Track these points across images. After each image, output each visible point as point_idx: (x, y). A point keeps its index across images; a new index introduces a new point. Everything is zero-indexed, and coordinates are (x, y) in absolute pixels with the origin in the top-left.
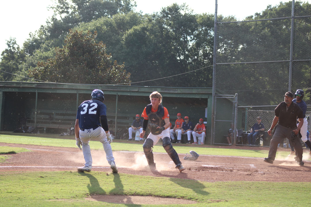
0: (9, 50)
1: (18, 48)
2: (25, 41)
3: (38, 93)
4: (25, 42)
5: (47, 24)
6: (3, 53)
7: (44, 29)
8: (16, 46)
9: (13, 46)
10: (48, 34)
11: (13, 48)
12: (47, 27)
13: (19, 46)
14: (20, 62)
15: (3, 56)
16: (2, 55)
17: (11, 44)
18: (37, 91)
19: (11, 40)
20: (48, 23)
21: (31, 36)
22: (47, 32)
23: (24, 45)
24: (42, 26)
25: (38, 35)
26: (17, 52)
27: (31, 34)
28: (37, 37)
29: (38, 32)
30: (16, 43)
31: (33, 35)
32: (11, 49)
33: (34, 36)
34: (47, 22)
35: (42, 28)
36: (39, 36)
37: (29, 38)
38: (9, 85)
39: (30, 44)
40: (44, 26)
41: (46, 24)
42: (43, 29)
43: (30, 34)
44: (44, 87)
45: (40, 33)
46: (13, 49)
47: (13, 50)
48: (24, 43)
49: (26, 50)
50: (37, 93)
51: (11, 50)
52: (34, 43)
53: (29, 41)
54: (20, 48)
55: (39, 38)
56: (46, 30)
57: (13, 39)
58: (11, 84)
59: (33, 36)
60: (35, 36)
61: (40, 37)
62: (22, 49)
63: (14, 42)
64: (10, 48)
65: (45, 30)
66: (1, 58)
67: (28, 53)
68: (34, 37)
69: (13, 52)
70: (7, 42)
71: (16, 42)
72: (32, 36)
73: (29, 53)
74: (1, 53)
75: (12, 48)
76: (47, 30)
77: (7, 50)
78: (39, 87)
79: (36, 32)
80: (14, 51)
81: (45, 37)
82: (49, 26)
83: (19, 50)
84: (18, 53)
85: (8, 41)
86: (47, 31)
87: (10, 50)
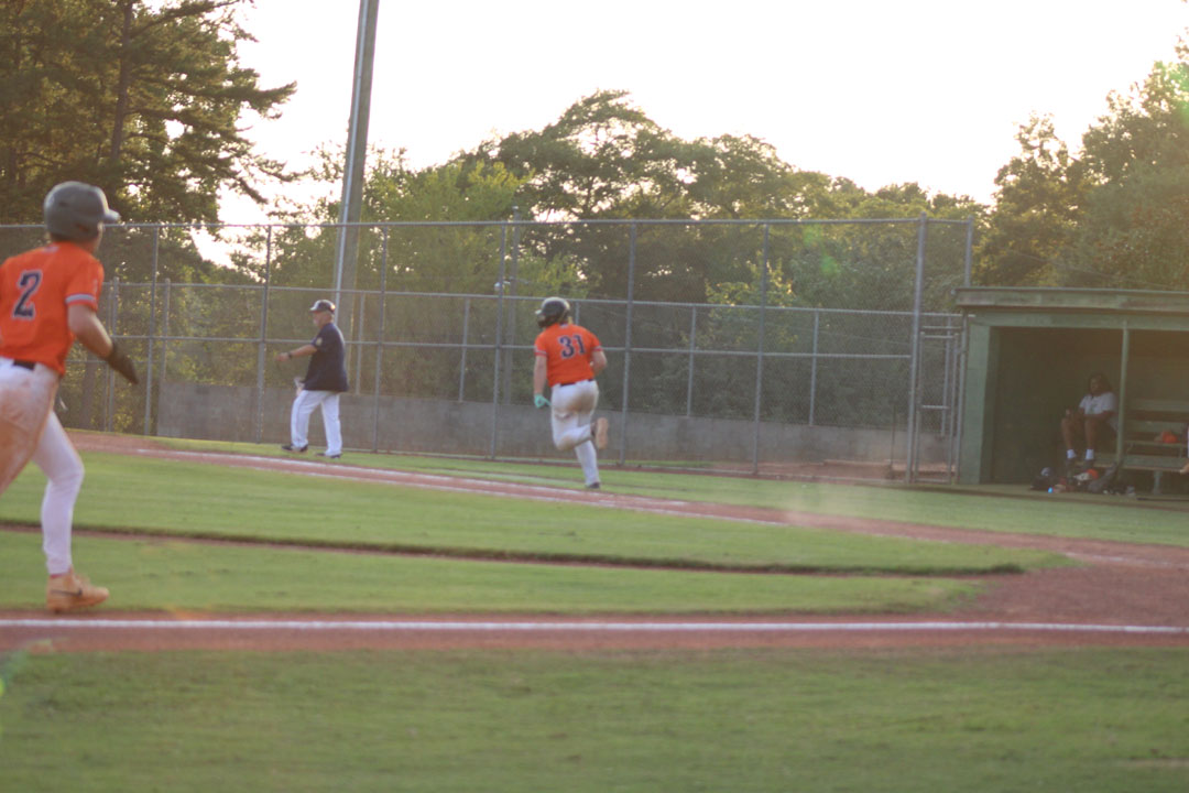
0: (1024, 160)
1: (1062, 154)
2: (1090, 128)
3: (1133, 333)
4: (1089, 131)
5: (1180, 57)
6: (1003, 173)
7: (1166, 78)
8: (1052, 147)
9: (1041, 146)
10: (1182, 96)
11: (1044, 154)
12: (1179, 69)
13: (1064, 146)
14: (1067, 210)
15: (1001, 187)
16: (997, 181)
17: (1035, 138)
18: (1125, 323)
19: (1035, 122)
20: (1183, 53)
21: (1112, 106)
22: (1180, 89)
23: (1085, 142)
24: (1159, 65)
25: (1143, 101)
26: (1058, 170)
27: (1114, 96)
28: (1137, 109)
29: (1142, 89)
30: (1055, 133)
31: (1124, 103)
32: (1032, 158)
33: (1125, 107)
34: (1178, 50)
35: (1159, 71)
36: (1145, 105)
37: (1107, 112)
38: (1016, 300)
39: (1109, 136)
40: (1165, 64)
41: (1177, 55)
42: (1163, 74)
43: (1109, 99)
44: (1156, 309)
45: (1149, 94)
46: (1042, 158)
47: (1040, 163)
48: (1086, 136)
49: (1092, 160)
50: (1125, 334)
51: (1034, 162)
52: (1126, 135)
53: (1106, 128)
54: (1070, 154)
55: (1145, 113)
56: (1173, 82)
57: (1042, 118)
58: (1023, 296)
59: (1121, 105)
60: (1128, 103)
61: (1148, 110)
62: (1078, 157)
63: (1045, 129)
64: (1028, 155)
65: (1169, 82)
66: (994, 194)
67: (1101, 175)
68: (1124, 111)
69: (1042, 170)
70: (1018, 130)
71: (1052, 131)
72: (1117, 106)
73: (1106, 175)
74: (996, 175)
75: (1037, 153)
76: (1177, 82)
77: (1016, 164)
78: (1135, 308)
79: (1135, 88)
80: (1048, 167)
81: (1170, 108)
82: (1184, 64)
83: (1063, 162)
84: (1061, 175)
85: (1022, 127)
86: (1178, 86)
87: (1029, 161)
